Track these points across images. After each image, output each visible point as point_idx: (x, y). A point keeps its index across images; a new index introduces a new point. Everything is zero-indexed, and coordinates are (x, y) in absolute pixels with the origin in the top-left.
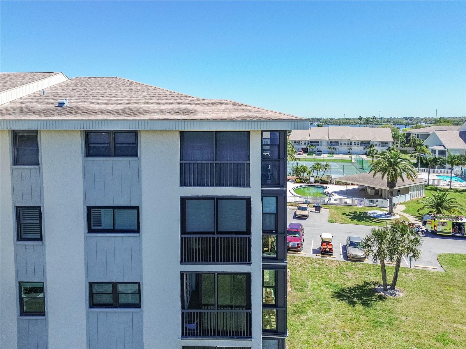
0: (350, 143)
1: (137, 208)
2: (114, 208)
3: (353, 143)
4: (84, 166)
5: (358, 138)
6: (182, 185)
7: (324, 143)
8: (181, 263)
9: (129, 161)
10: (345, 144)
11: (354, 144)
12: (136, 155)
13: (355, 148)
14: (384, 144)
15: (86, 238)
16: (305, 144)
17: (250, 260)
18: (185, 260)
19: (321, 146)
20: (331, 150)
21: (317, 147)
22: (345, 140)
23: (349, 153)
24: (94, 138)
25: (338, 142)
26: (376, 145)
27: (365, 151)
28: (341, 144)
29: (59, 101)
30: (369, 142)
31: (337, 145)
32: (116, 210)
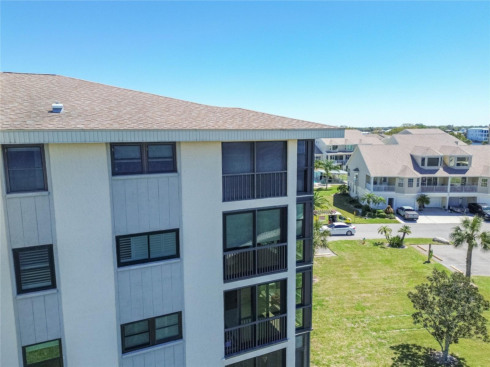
1: (177, 231)
2: (149, 234)
4: (112, 186)
6: (224, 200)
8: (224, 282)
9: (168, 177)
12: (174, 170)
15: (117, 274)
17: (286, 267)
18: (228, 279)
24: (122, 153)
29: (54, 105)
32: (151, 236)
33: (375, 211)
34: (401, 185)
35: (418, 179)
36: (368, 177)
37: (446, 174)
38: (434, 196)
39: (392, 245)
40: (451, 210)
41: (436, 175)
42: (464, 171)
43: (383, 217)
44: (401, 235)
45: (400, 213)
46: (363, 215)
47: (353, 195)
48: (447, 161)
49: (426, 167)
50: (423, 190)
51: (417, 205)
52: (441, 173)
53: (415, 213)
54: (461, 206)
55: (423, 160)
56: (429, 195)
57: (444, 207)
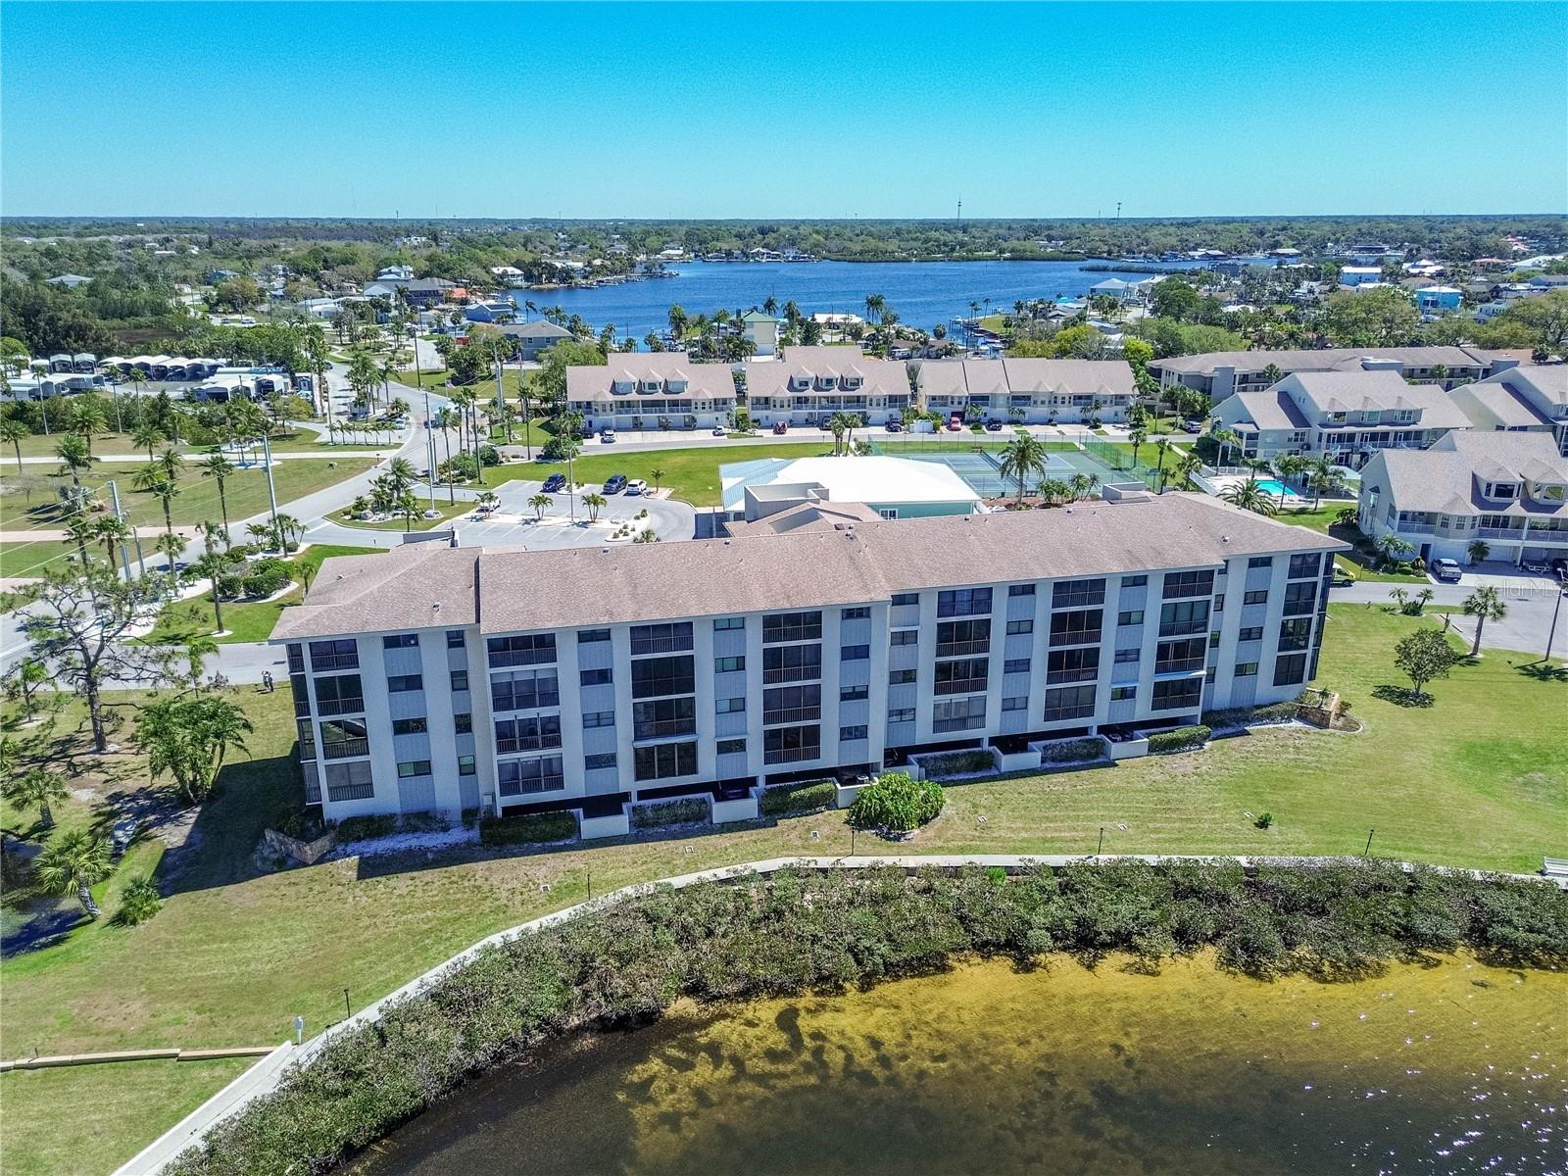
0: (1054, 400)
3: (1059, 400)
5: (1070, 389)
6: (1289, 577)
7: (1001, 401)
10: (1043, 403)
11: (1063, 403)
12: (1269, 564)
13: (1064, 411)
14: (1120, 399)
16: (960, 403)
19: (994, 406)
20: (1015, 417)
21: (985, 409)
22: (1044, 394)
23: (1049, 422)
25: (1029, 398)
26: (1105, 402)
27: (1083, 416)
28: (1035, 402)
30: (1089, 397)
31: (1025, 405)
33: (1395, 563)
34: (1445, 525)
35: (1474, 518)
36: (1392, 508)
37: (1522, 512)
38: (1499, 545)
39: (1405, 613)
40: (1524, 567)
41: (1508, 512)
42: (1553, 508)
43: (1408, 573)
44: (1420, 600)
45: (1435, 568)
46: (1376, 568)
47: (1366, 530)
48: (1531, 490)
49: (1492, 498)
50: (1481, 534)
51: (1468, 558)
52: (1515, 509)
53: (1457, 570)
54: (1542, 563)
55: (1489, 485)
56: (1490, 542)
57: (1515, 561)
